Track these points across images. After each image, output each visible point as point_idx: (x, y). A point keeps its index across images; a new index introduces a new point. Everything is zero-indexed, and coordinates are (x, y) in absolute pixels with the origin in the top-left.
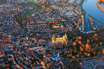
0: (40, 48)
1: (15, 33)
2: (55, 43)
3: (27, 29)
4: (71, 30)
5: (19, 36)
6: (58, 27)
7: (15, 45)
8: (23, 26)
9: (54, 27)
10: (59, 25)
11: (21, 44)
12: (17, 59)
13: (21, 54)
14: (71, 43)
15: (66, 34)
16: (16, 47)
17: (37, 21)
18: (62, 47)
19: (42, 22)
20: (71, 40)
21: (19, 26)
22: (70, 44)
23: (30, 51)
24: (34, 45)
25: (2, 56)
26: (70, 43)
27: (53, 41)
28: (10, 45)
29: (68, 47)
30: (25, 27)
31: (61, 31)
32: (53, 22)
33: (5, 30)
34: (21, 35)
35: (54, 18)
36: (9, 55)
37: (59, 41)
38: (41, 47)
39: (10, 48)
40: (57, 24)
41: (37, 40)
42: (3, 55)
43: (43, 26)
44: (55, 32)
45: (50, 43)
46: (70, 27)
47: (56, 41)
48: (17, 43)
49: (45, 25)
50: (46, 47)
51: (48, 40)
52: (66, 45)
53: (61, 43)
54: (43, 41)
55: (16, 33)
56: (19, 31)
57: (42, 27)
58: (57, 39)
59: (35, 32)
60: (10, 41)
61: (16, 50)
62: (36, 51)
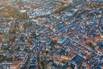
7: (95, 53)
25: (67, 59)
28: (90, 49)
36: (74, 63)
39: (85, 55)
42: (69, 59)
60: (94, 44)
61: (88, 62)
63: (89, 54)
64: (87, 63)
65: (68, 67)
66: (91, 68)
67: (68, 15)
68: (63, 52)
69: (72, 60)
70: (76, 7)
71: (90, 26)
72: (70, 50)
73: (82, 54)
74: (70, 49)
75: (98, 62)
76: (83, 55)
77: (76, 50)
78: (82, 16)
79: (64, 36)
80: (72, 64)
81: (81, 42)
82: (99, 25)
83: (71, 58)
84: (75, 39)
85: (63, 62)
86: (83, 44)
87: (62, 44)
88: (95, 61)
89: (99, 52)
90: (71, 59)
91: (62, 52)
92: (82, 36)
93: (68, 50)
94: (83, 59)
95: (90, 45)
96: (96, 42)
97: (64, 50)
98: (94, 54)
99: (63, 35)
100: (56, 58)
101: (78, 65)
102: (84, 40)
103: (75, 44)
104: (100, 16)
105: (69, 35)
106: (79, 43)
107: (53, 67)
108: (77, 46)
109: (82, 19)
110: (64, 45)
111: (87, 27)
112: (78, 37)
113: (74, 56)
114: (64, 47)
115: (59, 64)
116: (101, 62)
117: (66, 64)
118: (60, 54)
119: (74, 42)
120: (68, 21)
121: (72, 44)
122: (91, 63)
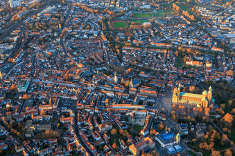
0: (139, 110)
1: (93, 60)
2: (177, 106)
3: (122, 56)
4: (229, 79)
5: (101, 69)
6: (198, 64)
7: (85, 88)
8: (116, 47)
9: (187, 63)
10: (202, 58)
11: (97, 90)
12: (79, 123)
13: (93, 113)
14: (220, 114)
15: (210, 88)
16: (85, 94)
17: (150, 40)
18: (193, 119)
19: (161, 45)
20: (223, 105)
21: (106, 45)
22: (218, 116)
23: (113, 112)
24: (127, 98)
25: (51, 108)
26: (218, 113)
27: (173, 98)
28: (74, 86)
29: (210, 123)
30: (118, 50)
31: (203, 76)
32: (188, 50)
33: (75, 49)
34: (104, 68)
35: (195, 40)
36: (65, 110)
37: (190, 102)
38: (140, 107)
39: (73, 94)
40: (198, 55)
41: (137, 88)
42: (54, 107)
43: (162, 55)
44: (186, 76)
45: (165, 101)
46: (229, 69)
47: (183, 101)
48: (91, 86)
49: (167, 53)
50: (154, 110)
51: (162, 92)
52: (204, 115)
53: (194, 109)
54: (150, 92)
55: (96, 60)
56: (103, 58)
57: (159, 56)
58: (186, 95)
59: (137, 67)
60: (77, 77)
62: (127, 114)
63: (78, 91)
64: (83, 103)
65: (59, 118)
67: (6, 48)
68: (37, 102)
70: (12, 34)
71: (52, 56)
72: (46, 95)
73: (68, 94)
74: (45, 93)
75: (96, 98)
76: (70, 96)
78: (32, 45)
79: (22, 79)
80: (64, 112)
81: (56, 80)
83: (56, 104)
84: (43, 79)
86: (60, 82)
87: (27, 90)
89: (89, 84)
90: (57, 106)
91: (35, 103)
92: (51, 72)
93: (43, 96)
94: (73, 100)
96: (78, 74)
97: (37, 99)
98: (84, 90)
99: (19, 79)
100: (33, 113)
102: (58, 76)
103: (49, 86)
104: (59, 40)
105: (30, 76)
106: (53, 83)
107: (38, 125)
108: (54, 86)
109: (35, 49)
110: (31, 91)
111: (49, 58)
112: (47, 75)
113: (58, 100)
114: (33, 95)
115: (44, 119)
117: (53, 115)
118: (35, 105)
119: (46, 84)
120: (13, 56)
121: (43, 87)
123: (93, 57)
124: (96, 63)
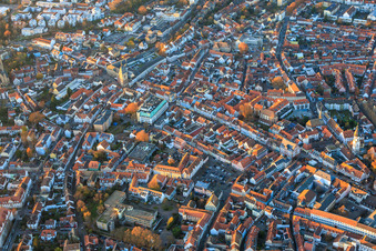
1: (331, 80)
5: (337, 107)
7: (274, 147)
12: (213, 231)
13: (258, 214)
16: (266, 162)
24: (359, 200)
25: (177, 176)
28: (254, 136)
34: (347, 106)
36: (202, 188)
39: (240, 156)
42: (185, 175)
48: (288, 147)
55: (338, 83)
56: (360, 81)
60: (269, 116)
61: (252, 180)
62: (336, 244)
63: (252, 151)
64: (249, 183)
65: (181, 204)
66: (262, 199)
67: (166, 17)
68: (159, 154)
69: (195, 179)
71: (247, 52)
72: (183, 142)
73: (229, 153)
74: (184, 138)
75: (284, 179)
76: (231, 159)
77: (207, 143)
78: (219, 20)
79: (158, 95)
80: (197, 194)
81: (223, 112)
82: (279, 50)
83: (191, 171)
84: (198, 103)
85: (164, 189)
86: (229, 119)
87: (155, 122)
88: (276, 176)
89: (285, 142)
90: (192, 175)
91: (154, 154)
92: (223, 90)
93: (178, 144)
94: (235, 171)
95: (254, 120)
96: (274, 110)
97: (164, 147)
98: (270, 151)
99: (154, 92)
100: (137, 177)
101: (217, 194)
102: (231, 104)
103: (201, 122)
104: (280, 16)
105: (177, 90)
106: (214, 117)
107: (130, 209)
108: (210, 126)
109: (220, 29)
110: (160, 126)
111: (238, 57)
112: (210, 97)
113: (202, 162)
114: (160, 135)
115: (150, 198)
116: (295, 175)
117: (174, 193)
118: (151, 159)
119: (197, 115)
120: (167, 39)
121: (189, 123)
122: (263, 184)
123: (336, 73)
124: (335, 91)
